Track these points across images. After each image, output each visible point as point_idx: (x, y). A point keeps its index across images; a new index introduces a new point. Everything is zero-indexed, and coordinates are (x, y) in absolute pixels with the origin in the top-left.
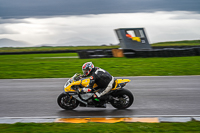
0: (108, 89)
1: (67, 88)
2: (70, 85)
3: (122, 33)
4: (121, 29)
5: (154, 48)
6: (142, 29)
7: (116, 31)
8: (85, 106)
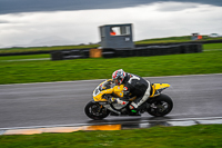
0: (145, 98)
1: (97, 97)
2: (101, 93)
3: (106, 30)
4: (106, 26)
5: (137, 46)
6: (130, 25)
7: (101, 28)
8: (117, 115)
